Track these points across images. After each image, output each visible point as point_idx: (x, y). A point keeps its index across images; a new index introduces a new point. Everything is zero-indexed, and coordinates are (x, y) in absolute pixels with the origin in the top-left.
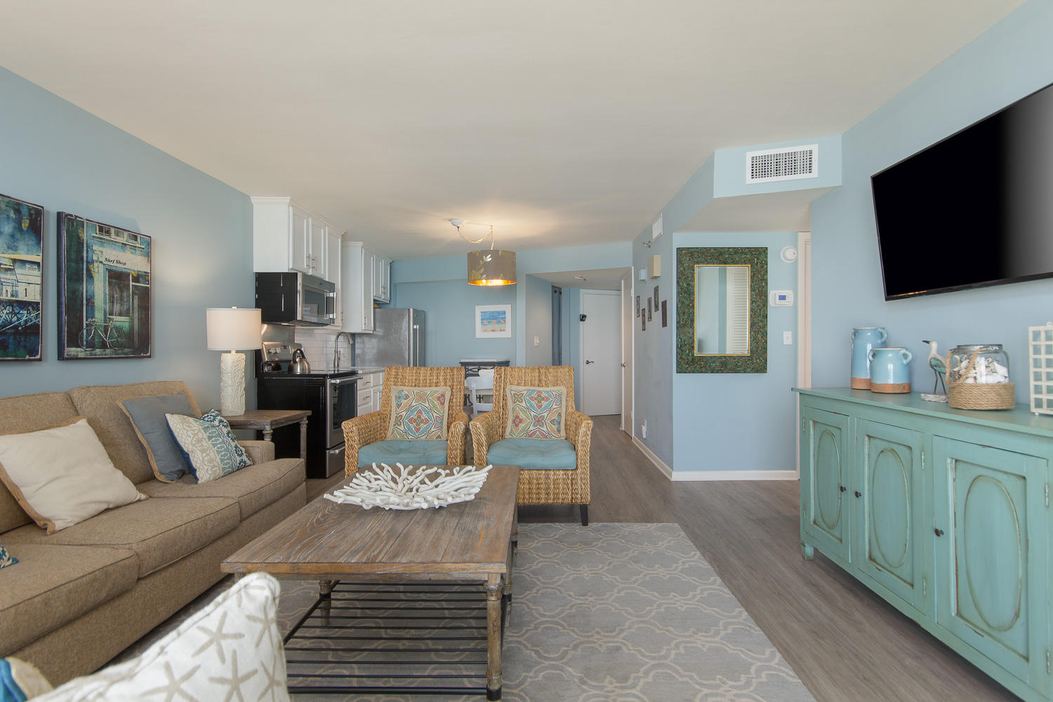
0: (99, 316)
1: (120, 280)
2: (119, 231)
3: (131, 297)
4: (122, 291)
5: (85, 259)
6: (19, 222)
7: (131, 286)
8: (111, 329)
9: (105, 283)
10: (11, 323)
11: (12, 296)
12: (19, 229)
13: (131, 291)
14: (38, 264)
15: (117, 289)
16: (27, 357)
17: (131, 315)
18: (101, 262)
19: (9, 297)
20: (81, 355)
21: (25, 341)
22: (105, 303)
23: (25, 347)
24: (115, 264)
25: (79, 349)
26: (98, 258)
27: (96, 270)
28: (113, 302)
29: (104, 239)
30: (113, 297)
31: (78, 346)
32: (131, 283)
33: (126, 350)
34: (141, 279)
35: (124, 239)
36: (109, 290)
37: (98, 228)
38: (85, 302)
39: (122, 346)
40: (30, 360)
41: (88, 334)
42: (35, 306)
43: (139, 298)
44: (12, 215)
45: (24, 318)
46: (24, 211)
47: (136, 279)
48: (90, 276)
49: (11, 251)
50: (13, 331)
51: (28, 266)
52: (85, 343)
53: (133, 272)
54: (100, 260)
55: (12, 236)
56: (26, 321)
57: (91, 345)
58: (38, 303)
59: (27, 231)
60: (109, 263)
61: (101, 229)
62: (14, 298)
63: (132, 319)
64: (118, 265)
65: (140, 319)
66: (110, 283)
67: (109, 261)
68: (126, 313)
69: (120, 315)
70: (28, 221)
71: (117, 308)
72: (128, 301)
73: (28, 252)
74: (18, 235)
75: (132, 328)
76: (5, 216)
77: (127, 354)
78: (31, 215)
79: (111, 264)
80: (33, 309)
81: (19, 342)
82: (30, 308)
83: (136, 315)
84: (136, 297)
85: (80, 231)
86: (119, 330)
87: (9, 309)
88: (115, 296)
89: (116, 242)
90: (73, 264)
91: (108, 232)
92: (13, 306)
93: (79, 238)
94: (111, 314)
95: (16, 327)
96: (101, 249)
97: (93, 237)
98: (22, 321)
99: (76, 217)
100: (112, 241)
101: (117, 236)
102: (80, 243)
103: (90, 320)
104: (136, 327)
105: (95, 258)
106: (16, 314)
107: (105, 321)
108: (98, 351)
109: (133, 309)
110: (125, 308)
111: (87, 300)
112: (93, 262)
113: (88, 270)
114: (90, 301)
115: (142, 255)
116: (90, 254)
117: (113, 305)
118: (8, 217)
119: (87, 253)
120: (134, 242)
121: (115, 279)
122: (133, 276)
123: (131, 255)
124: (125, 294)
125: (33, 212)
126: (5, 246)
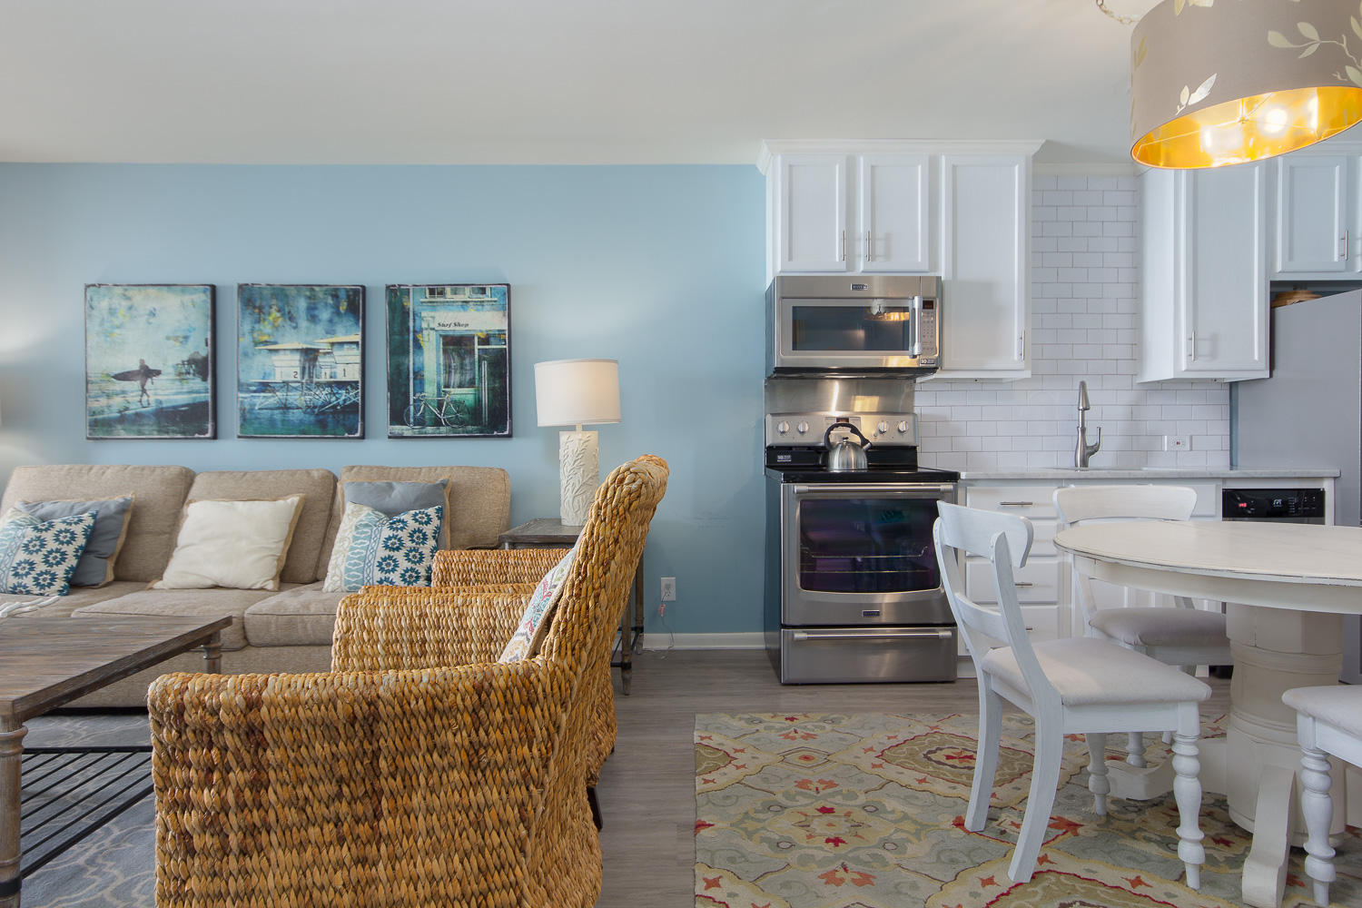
0: (430, 391)
1: (460, 345)
2: (456, 287)
3: (477, 364)
4: (462, 358)
5: (411, 329)
6: (337, 307)
7: (476, 351)
8: (447, 404)
9: (438, 351)
10: (330, 403)
11: (331, 377)
12: (338, 313)
13: (476, 356)
14: (357, 343)
15: (456, 357)
16: (346, 435)
17: (477, 385)
18: (434, 329)
19: (328, 380)
20: (407, 433)
21: (344, 419)
22: (438, 373)
23: (344, 425)
24: (452, 328)
25: (404, 427)
26: (429, 325)
27: (426, 339)
28: (450, 372)
29: (437, 302)
30: (450, 367)
31: (403, 423)
32: (477, 347)
33: (470, 428)
34: (492, 340)
35: (466, 294)
36: (445, 359)
37: (427, 291)
38: (411, 376)
39: (463, 423)
40: (349, 438)
41: (416, 411)
42: (353, 384)
43: (489, 364)
44: (330, 301)
45: (343, 398)
46: (342, 295)
47: (485, 340)
48: (418, 346)
49: (329, 336)
50: (332, 410)
51: (346, 346)
52: (412, 420)
53: (479, 334)
54: (432, 326)
55: (331, 321)
56: (345, 401)
57: (420, 422)
58: (358, 382)
59: (345, 314)
60: (443, 328)
61: (432, 292)
62: (332, 380)
63: (479, 390)
64: (457, 328)
65: (491, 390)
66: (445, 351)
67: (444, 325)
68: (471, 384)
69: (460, 386)
70: (345, 303)
71: (455, 378)
72: (472, 369)
73: (347, 333)
74: (336, 319)
75: (478, 401)
76: (322, 304)
77: (472, 432)
78: (348, 297)
79: (447, 328)
80: (353, 388)
81: (338, 421)
82: (349, 387)
83: (485, 385)
84: (485, 365)
85: (404, 300)
86: (458, 404)
87: (328, 390)
88: (453, 365)
89: (453, 302)
90: (397, 337)
91: (442, 293)
92: (331, 387)
93: (403, 307)
94: (447, 386)
95: (335, 407)
96: (432, 314)
97: (422, 302)
98: (341, 401)
99: (400, 285)
100: (447, 302)
101: (455, 294)
102: (405, 313)
103: (418, 395)
104: (485, 400)
105: (424, 325)
106: (334, 394)
107: (439, 395)
108: (429, 429)
109: (480, 378)
110: (468, 378)
111: (414, 373)
112: (421, 330)
113: (416, 341)
114: (419, 375)
115: (494, 310)
116: (417, 322)
117: (449, 376)
118: (326, 304)
119: (414, 322)
120: (481, 296)
121: (453, 345)
122: (479, 338)
123: (476, 313)
124: (467, 361)
125: (351, 293)
126: (323, 332)
